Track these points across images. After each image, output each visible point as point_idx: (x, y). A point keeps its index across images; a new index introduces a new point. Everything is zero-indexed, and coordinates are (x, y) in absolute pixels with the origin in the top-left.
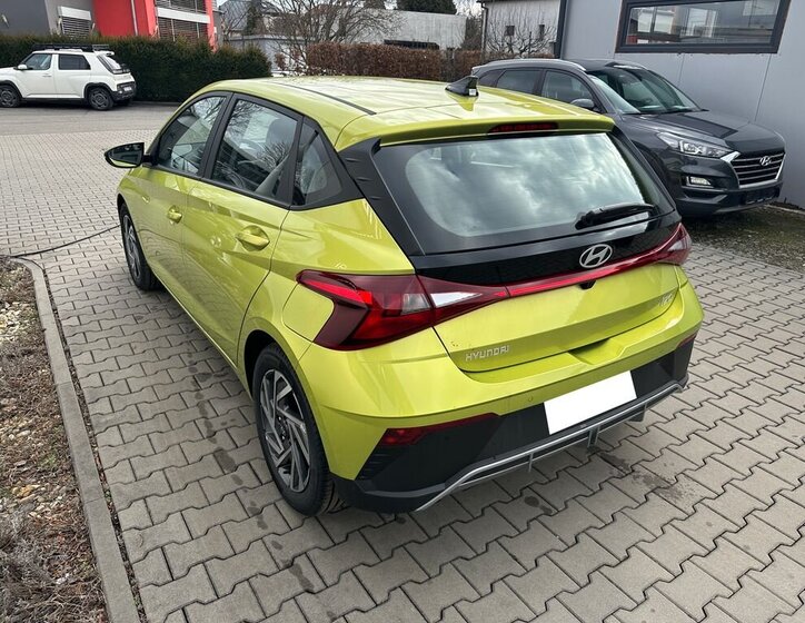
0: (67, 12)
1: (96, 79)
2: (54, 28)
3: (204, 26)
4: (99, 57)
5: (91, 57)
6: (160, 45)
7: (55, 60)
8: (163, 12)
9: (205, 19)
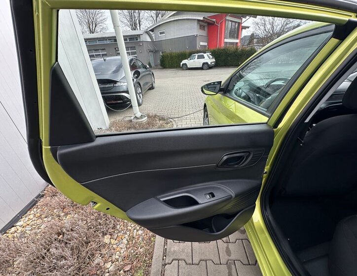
0: (202, 44)
1: (205, 61)
2: (198, 48)
3: (237, 43)
4: (207, 55)
5: (205, 55)
6: (224, 50)
7: (197, 56)
8: (226, 40)
9: (237, 41)
